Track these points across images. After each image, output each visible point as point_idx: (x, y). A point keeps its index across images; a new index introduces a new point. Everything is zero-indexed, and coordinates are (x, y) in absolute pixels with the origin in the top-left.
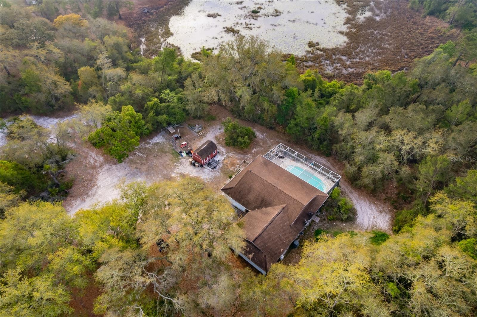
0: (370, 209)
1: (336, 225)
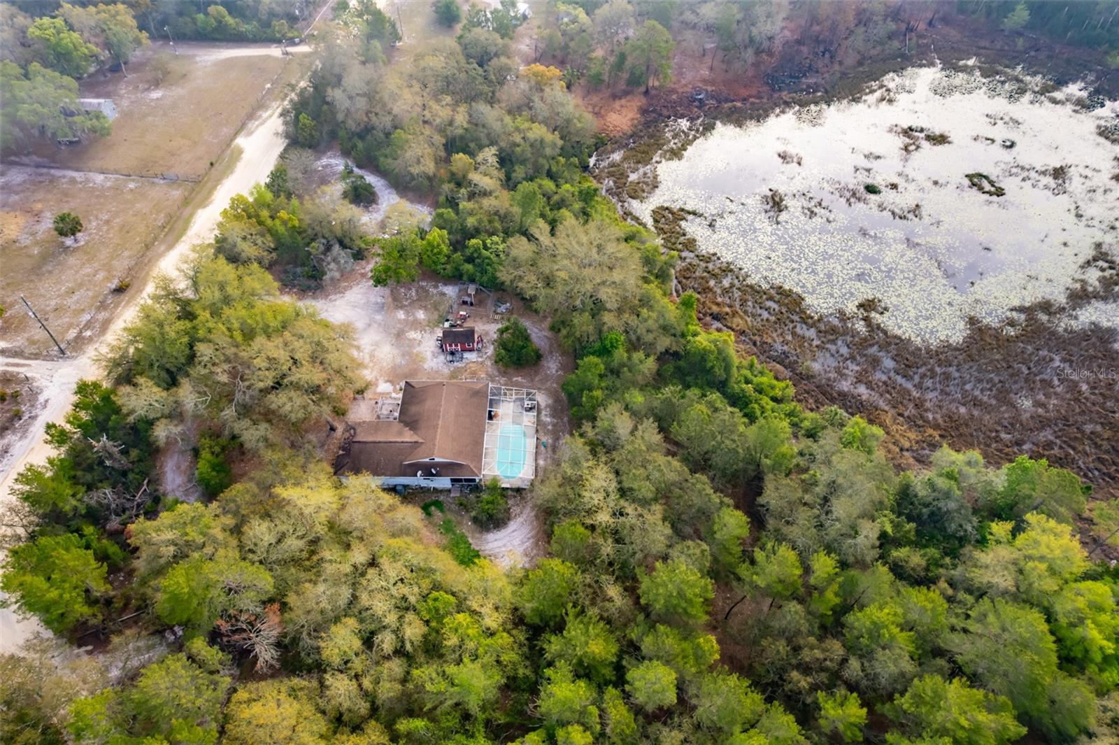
0: (521, 540)
1: (461, 515)
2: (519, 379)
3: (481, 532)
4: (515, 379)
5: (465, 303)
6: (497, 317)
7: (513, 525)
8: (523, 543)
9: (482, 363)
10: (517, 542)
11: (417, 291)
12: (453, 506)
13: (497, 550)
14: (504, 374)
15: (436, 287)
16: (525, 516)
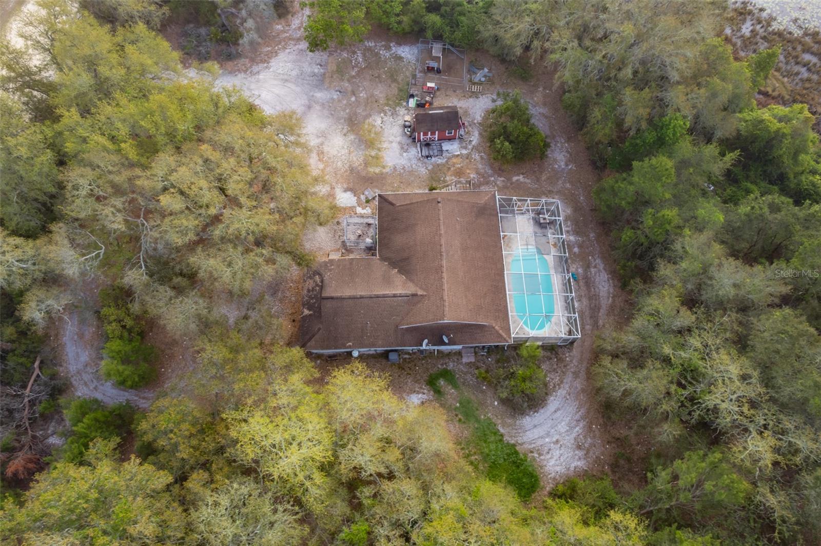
0: (568, 425)
1: (483, 392)
2: (521, 178)
3: (513, 417)
4: (515, 179)
5: (431, 69)
6: (475, 88)
7: (553, 403)
8: (571, 428)
9: (468, 157)
10: (563, 427)
11: (364, 55)
12: (469, 377)
13: (540, 442)
14: (500, 172)
15: (388, 48)
16: (567, 386)
